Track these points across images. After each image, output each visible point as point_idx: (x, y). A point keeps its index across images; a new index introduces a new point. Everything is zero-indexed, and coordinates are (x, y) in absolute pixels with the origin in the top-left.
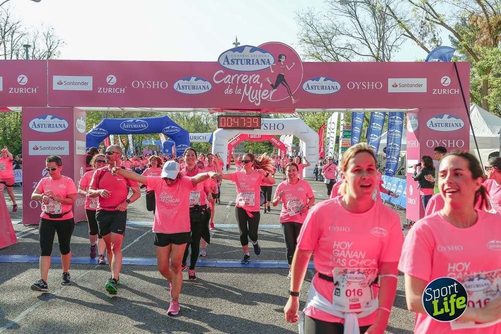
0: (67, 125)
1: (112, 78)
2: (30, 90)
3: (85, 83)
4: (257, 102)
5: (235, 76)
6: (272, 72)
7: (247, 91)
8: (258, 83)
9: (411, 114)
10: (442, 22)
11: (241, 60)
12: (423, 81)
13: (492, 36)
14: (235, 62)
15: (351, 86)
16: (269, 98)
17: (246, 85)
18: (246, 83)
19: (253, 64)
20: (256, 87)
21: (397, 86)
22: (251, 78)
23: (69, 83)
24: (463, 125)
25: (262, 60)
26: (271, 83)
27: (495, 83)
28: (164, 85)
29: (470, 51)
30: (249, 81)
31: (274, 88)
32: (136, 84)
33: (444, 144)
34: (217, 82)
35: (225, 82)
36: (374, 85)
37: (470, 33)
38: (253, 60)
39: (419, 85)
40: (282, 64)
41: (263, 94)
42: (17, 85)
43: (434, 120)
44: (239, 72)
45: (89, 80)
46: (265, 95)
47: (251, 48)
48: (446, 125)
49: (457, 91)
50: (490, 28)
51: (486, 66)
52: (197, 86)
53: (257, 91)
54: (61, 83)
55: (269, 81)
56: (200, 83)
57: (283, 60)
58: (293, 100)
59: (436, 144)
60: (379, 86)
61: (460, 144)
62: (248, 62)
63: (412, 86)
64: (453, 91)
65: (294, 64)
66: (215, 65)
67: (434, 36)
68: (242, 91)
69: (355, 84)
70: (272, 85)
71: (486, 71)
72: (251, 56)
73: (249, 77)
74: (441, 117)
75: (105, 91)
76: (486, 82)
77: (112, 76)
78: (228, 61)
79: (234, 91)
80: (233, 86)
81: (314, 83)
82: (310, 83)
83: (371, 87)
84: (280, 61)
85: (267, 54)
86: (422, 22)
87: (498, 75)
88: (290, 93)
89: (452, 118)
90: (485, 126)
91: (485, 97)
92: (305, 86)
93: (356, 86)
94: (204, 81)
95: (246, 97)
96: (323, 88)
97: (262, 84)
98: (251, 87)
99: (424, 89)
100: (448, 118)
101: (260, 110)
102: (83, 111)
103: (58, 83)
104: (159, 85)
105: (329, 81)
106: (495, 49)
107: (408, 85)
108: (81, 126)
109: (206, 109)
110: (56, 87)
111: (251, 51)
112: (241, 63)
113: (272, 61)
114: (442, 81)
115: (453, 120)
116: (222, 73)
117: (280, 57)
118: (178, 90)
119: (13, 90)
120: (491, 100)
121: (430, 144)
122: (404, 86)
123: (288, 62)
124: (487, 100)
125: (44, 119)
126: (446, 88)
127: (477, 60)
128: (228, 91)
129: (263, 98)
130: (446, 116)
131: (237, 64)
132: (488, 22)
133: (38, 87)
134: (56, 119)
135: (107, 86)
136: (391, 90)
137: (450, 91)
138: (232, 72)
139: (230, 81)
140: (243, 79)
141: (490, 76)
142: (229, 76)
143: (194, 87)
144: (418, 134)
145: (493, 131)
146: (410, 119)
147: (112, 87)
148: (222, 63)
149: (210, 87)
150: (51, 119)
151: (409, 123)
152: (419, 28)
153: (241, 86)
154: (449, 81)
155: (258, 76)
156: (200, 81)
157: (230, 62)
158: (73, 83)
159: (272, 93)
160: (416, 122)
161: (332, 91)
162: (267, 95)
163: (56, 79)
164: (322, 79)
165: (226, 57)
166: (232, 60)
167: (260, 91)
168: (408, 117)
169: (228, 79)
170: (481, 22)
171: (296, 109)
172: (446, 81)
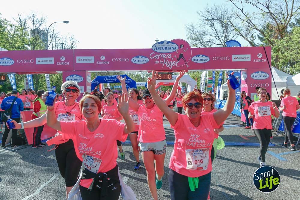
0: (83, 79)
1: (103, 57)
2: (66, 63)
3: (91, 60)
4: (170, 67)
5: (160, 55)
6: (177, 53)
7: (166, 62)
8: (171, 58)
9: (243, 72)
10: (256, 28)
11: (163, 47)
12: (249, 56)
13: (280, 34)
14: (160, 48)
15: (215, 58)
16: (176, 65)
17: (165, 59)
18: (165, 58)
19: (168, 49)
20: (170, 60)
21: (236, 58)
22: (167, 55)
23: (84, 60)
24: (268, 76)
25: (172, 47)
26: (177, 58)
27: (282, 56)
28: (127, 60)
29: (270, 41)
30: (166, 58)
31: (178, 60)
32: (114, 60)
33: (259, 85)
34: (151, 58)
35: (155, 58)
36: (225, 58)
37: (269, 33)
38: (168, 47)
39: (247, 58)
40: (182, 49)
41: (173, 64)
42: (61, 61)
43: (254, 74)
44: (162, 53)
45: (93, 58)
46: (174, 64)
47: (167, 42)
48: (260, 76)
49: (265, 60)
50: (279, 30)
51: (278, 48)
52: (142, 60)
53: (170, 62)
54: (80, 60)
55: (176, 57)
56: (144, 58)
57: (182, 47)
58: (187, 66)
59: (255, 86)
60: (228, 58)
61: (267, 85)
62: (166, 48)
63: (244, 58)
64: (263, 60)
65: (187, 49)
66: (151, 50)
67: (252, 34)
68: (163, 62)
69: (217, 58)
70: (177, 59)
71: (277, 51)
72: (167, 45)
73: (166, 56)
74: (258, 73)
75: (100, 63)
76: (277, 56)
77: (103, 56)
78: (156, 48)
79: (159, 62)
80: (159, 60)
81: (197, 58)
82: (195, 57)
83: (224, 59)
84: (181, 48)
85: (175, 44)
86: (246, 28)
87: (283, 53)
88: (185, 62)
89: (263, 73)
90: (278, 77)
91: (277, 63)
92: (193, 59)
93: (217, 59)
94: (145, 57)
95: (165, 65)
96: (201, 60)
97: (172, 59)
98: (167, 60)
99: (249, 60)
100: (261, 73)
101: (171, 71)
102: (90, 72)
103: (79, 60)
104: (125, 60)
105: (204, 57)
106: (282, 40)
107: (242, 58)
108: (90, 80)
109: (147, 71)
110: (78, 62)
111: (167, 43)
112: (163, 49)
113: (177, 48)
114: (258, 56)
115: (263, 74)
116: (153, 54)
117: (181, 46)
118: (133, 62)
119: (59, 64)
120: (280, 65)
121: (253, 85)
122: (240, 58)
123: (185, 48)
124: (278, 64)
125: (73, 76)
126: (260, 59)
127: (273, 46)
128: (157, 62)
129: (173, 65)
130: (260, 72)
131: (161, 49)
132: (278, 27)
133: (69, 62)
134: (78, 77)
135: (101, 61)
136: (234, 60)
137: (262, 61)
138: (158, 53)
139: (158, 57)
140: (163, 56)
141: (279, 53)
142: (157, 55)
143: (141, 61)
144: (246, 81)
145: (282, 79)
146: (243, 74)
147: (103, 61)
148: (153, 49)
149: (148, 60)
150: (76, 76)
151: (242, 76)
152: (245, 31)
153: (163, 60)
154: (261, 56)
155: (171, 55)
156: (143, 58)
157: (157, 49)
158: (86, 60)
159: (177, 63)
160: (246, 75)
161: (206, 61)
162: (175, 63)
163: (78, 58)
164: (201, 56)
165: (156, 46)
166: (158, 48)
167: (172, 62)
168: (241, 73)
169: (156, 57)
170: (274, 27)
171: (189, 70)
172: (260, 55)
